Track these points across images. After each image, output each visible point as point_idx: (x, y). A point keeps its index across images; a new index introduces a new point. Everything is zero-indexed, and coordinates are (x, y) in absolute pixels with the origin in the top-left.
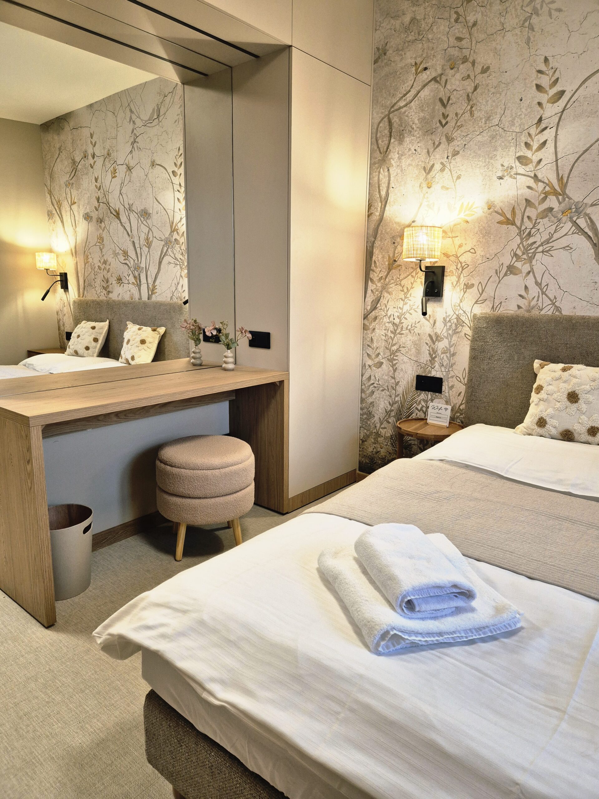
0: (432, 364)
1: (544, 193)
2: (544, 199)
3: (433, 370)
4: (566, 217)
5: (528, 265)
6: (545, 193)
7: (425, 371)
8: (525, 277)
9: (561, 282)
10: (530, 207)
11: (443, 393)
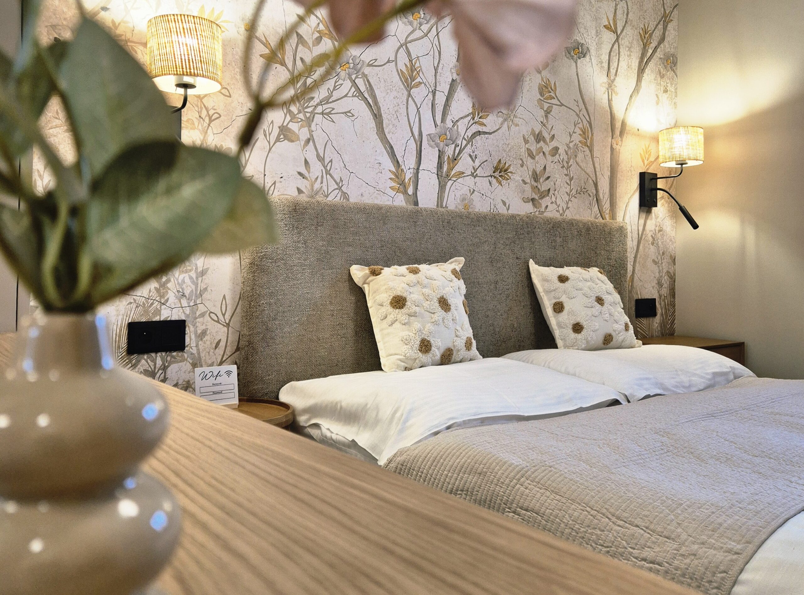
0: (162, 296)
1: (317, 32)
2: (319, 40)
3: (163, 307)
4: (344, 72)
5: (306, 129)
6: (319, 32)
7: (146, 312)
8: (304, 148)
9: (346, 158)
10: (303, 46)
11: (186, 348)
